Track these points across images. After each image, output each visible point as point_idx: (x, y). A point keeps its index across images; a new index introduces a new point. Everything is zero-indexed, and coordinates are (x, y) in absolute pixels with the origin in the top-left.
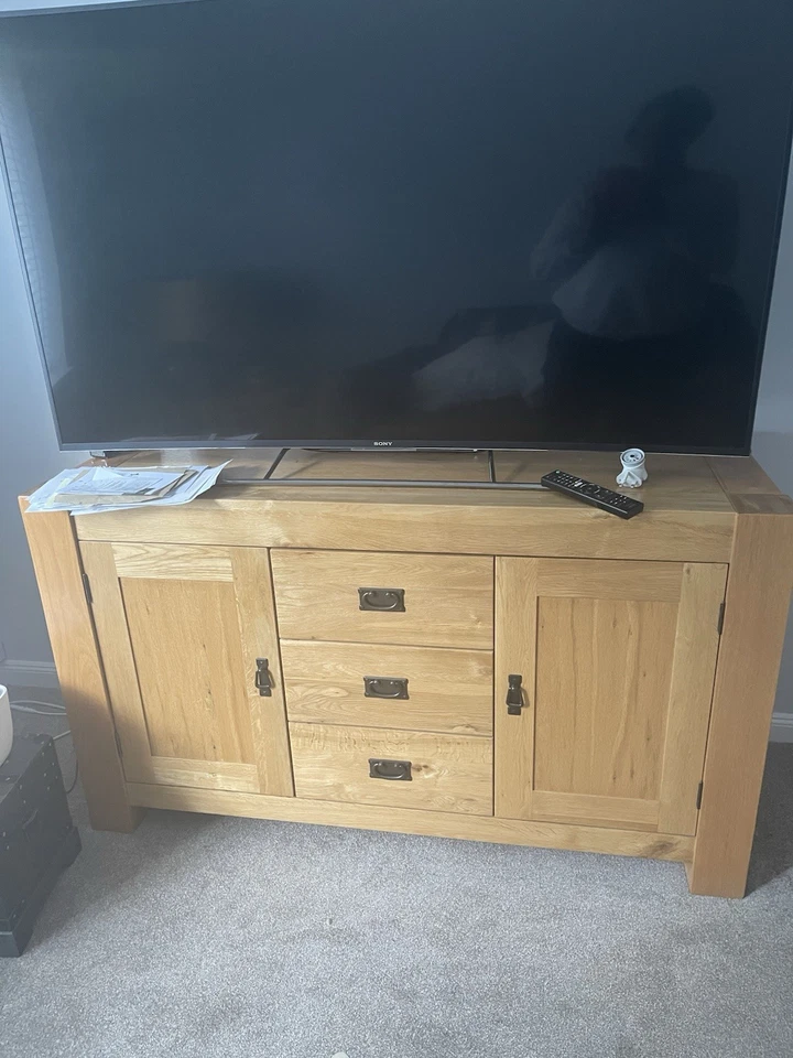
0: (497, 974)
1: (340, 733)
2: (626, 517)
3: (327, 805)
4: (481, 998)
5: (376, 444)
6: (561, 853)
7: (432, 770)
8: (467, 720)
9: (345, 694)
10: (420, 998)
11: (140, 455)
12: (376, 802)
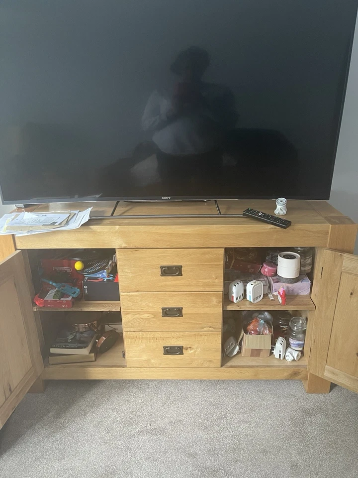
0: (232, 440)
1: (149, 335)
2: (285, 228)
3: (142, 370)
4: (226, 452)
5: (163, 198)
6: (249, 381)
7: (193, 349)
8: (210, 324)
9: (153, 316)
10: (199, 455)
11: (41, 206)
12: (166, 366)
